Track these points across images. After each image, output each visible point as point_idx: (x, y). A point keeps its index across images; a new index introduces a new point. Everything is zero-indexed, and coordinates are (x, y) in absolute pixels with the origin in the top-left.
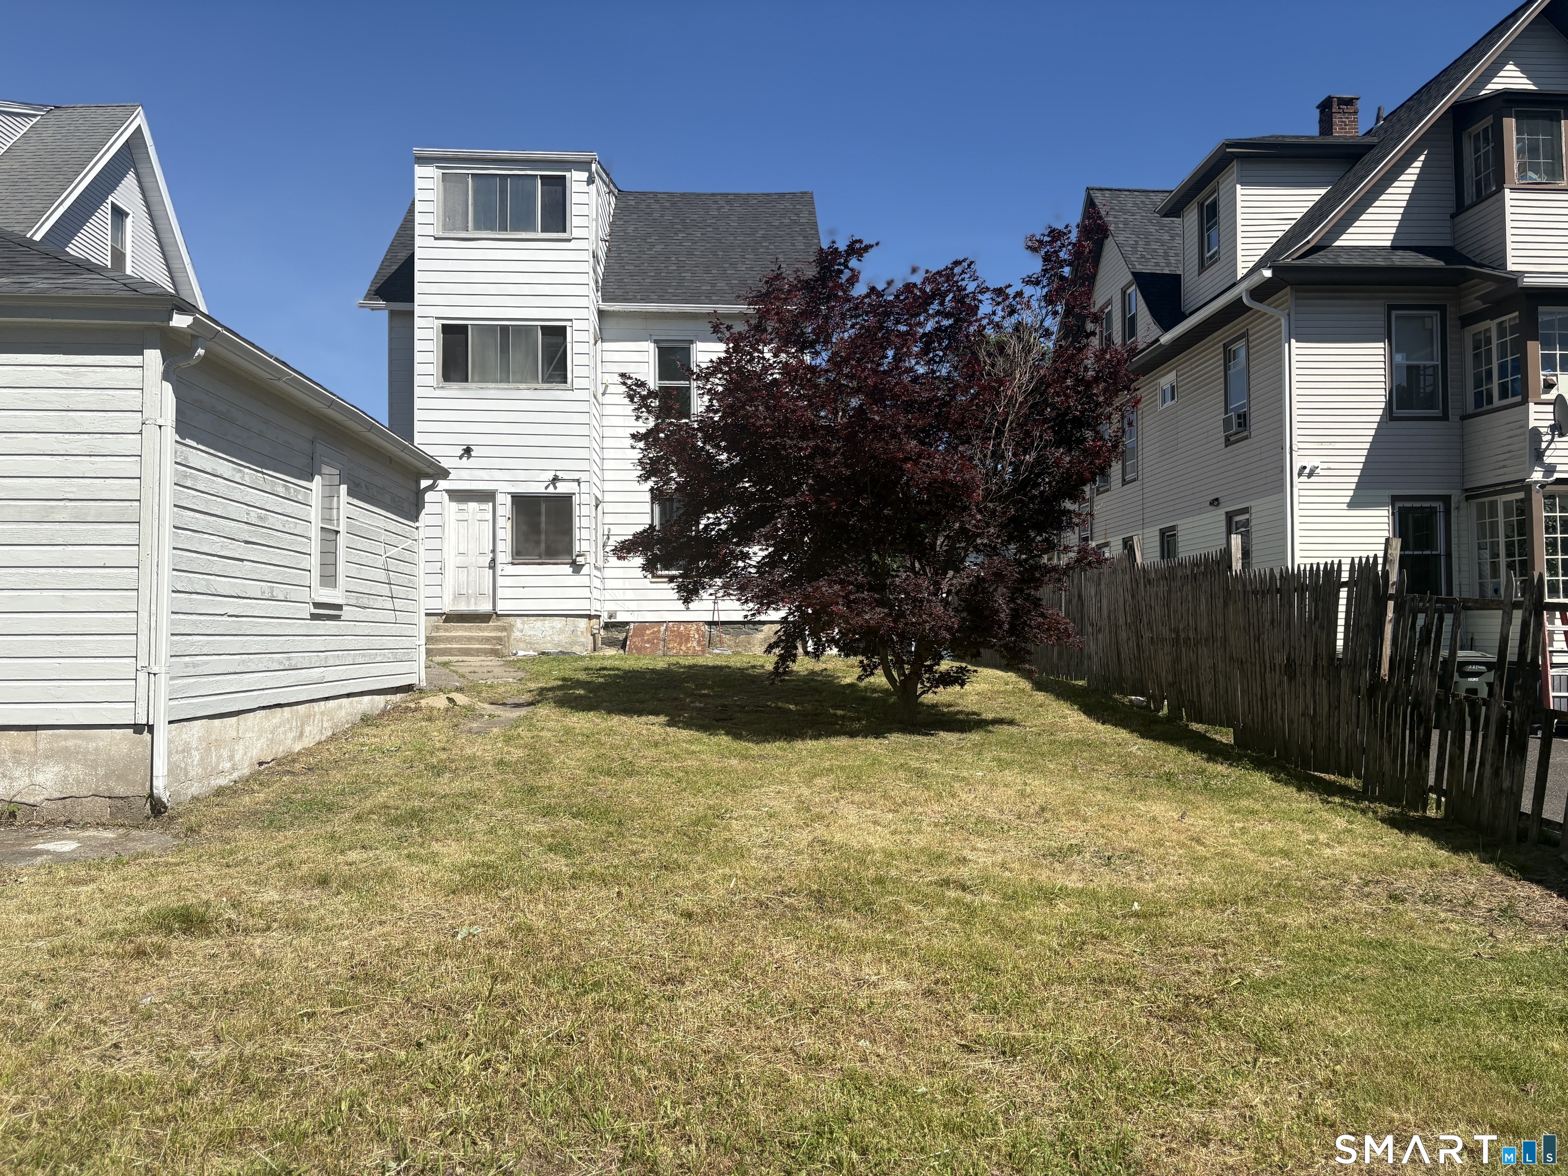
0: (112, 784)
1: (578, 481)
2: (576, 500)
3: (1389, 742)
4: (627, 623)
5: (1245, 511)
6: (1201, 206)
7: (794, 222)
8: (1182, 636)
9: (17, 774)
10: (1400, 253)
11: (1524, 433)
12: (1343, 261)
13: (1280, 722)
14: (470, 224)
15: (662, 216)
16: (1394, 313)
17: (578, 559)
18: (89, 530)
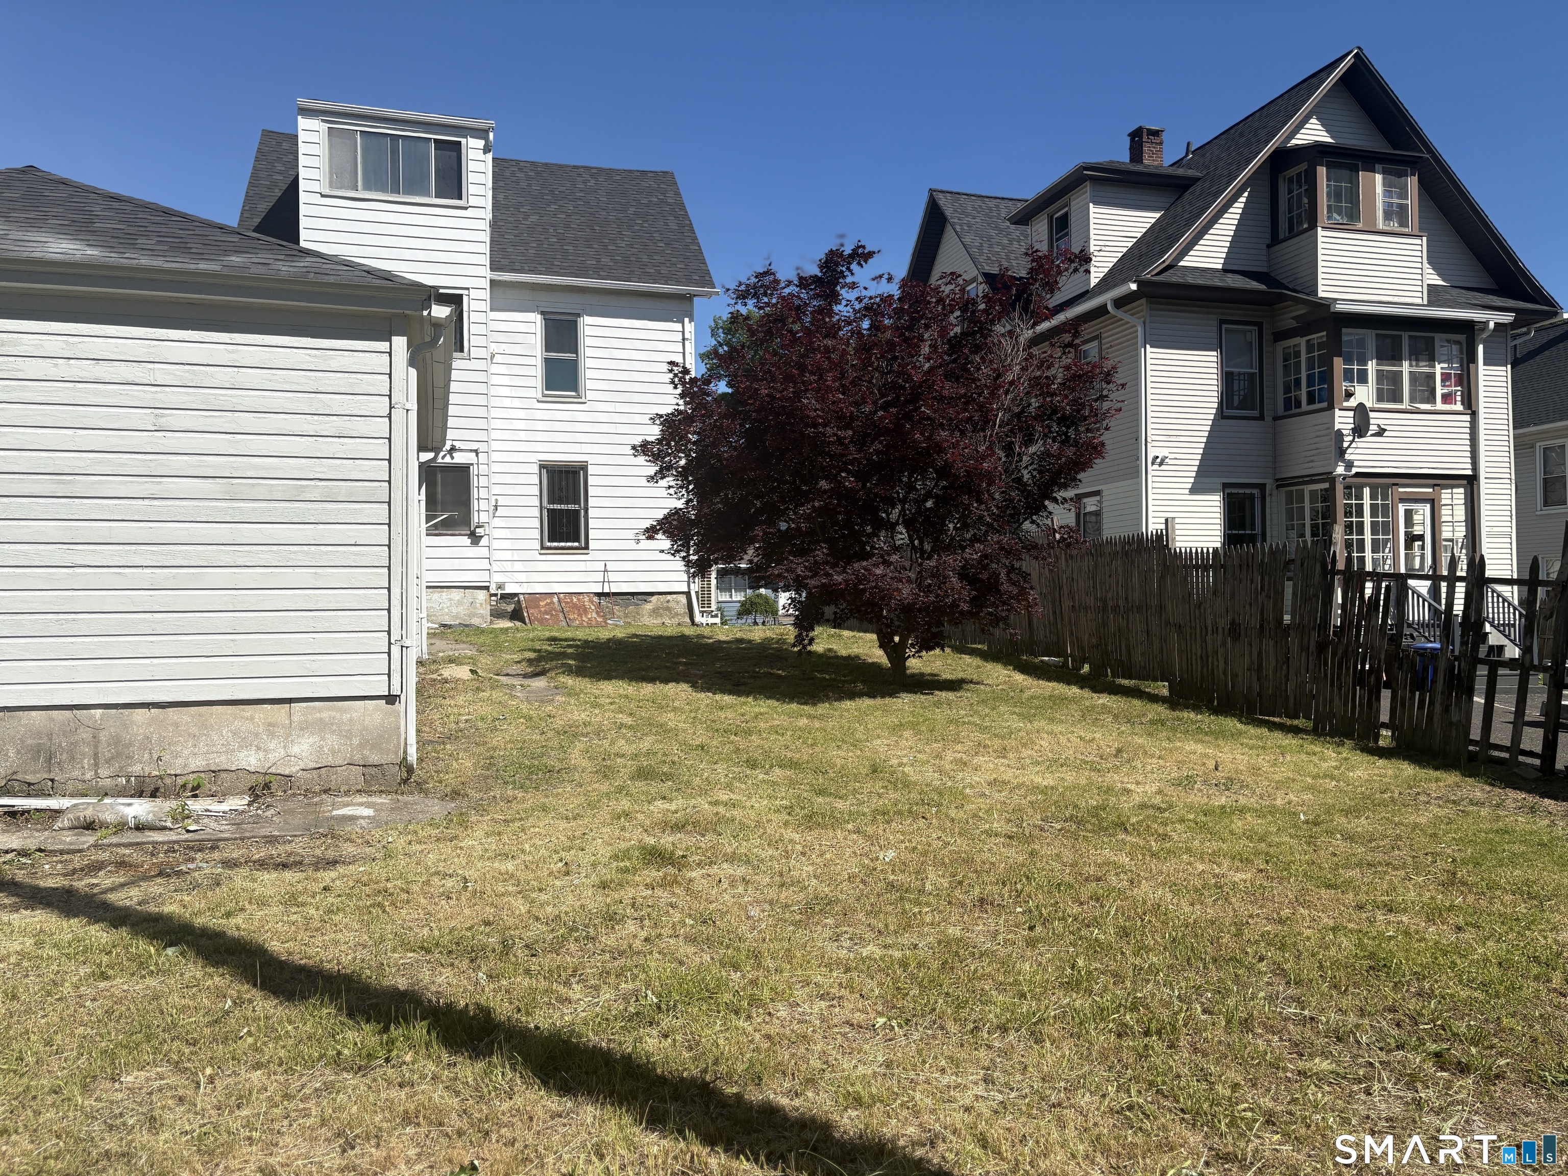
0: (366, 752)
1: (476, 452)
2: (474, 470)
3: (1340, 689)
4: (516, 595)
5: (1097, 493)
6: (1051, 218)
7: (662, 201)
8: (1110, 604)
9: (272, 746)
10: (1230, 275)
11: (1329, 434)
12: (1190, 280)
13: (1222, 676)
14: (360, 183)
15: (530, 185)
16: (1224, 326)
17: (478, 530)
18: (339, 510)
